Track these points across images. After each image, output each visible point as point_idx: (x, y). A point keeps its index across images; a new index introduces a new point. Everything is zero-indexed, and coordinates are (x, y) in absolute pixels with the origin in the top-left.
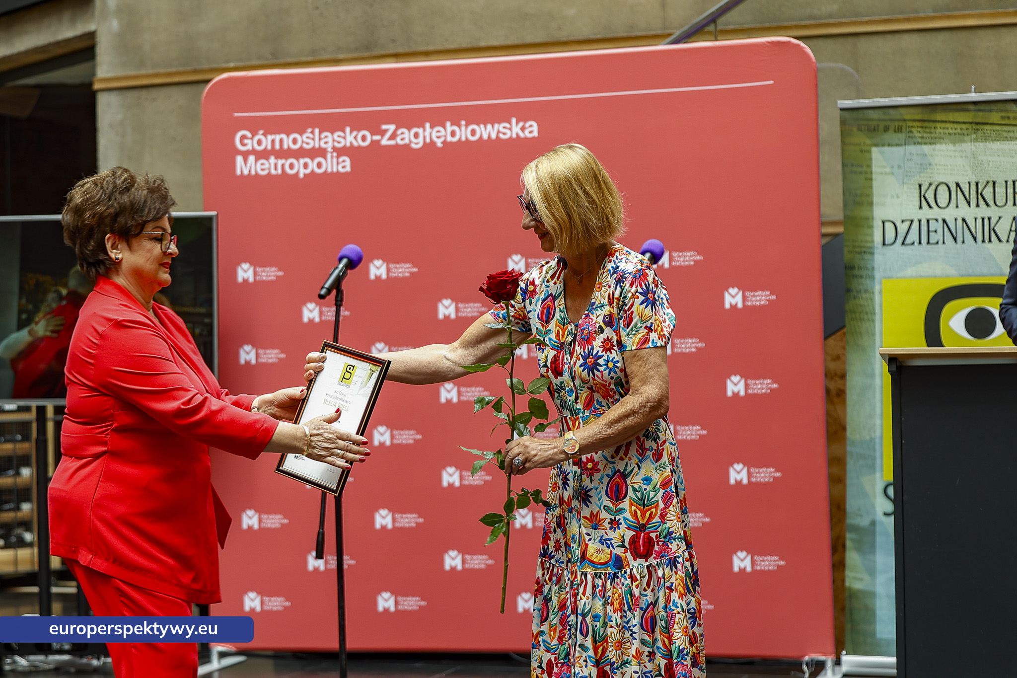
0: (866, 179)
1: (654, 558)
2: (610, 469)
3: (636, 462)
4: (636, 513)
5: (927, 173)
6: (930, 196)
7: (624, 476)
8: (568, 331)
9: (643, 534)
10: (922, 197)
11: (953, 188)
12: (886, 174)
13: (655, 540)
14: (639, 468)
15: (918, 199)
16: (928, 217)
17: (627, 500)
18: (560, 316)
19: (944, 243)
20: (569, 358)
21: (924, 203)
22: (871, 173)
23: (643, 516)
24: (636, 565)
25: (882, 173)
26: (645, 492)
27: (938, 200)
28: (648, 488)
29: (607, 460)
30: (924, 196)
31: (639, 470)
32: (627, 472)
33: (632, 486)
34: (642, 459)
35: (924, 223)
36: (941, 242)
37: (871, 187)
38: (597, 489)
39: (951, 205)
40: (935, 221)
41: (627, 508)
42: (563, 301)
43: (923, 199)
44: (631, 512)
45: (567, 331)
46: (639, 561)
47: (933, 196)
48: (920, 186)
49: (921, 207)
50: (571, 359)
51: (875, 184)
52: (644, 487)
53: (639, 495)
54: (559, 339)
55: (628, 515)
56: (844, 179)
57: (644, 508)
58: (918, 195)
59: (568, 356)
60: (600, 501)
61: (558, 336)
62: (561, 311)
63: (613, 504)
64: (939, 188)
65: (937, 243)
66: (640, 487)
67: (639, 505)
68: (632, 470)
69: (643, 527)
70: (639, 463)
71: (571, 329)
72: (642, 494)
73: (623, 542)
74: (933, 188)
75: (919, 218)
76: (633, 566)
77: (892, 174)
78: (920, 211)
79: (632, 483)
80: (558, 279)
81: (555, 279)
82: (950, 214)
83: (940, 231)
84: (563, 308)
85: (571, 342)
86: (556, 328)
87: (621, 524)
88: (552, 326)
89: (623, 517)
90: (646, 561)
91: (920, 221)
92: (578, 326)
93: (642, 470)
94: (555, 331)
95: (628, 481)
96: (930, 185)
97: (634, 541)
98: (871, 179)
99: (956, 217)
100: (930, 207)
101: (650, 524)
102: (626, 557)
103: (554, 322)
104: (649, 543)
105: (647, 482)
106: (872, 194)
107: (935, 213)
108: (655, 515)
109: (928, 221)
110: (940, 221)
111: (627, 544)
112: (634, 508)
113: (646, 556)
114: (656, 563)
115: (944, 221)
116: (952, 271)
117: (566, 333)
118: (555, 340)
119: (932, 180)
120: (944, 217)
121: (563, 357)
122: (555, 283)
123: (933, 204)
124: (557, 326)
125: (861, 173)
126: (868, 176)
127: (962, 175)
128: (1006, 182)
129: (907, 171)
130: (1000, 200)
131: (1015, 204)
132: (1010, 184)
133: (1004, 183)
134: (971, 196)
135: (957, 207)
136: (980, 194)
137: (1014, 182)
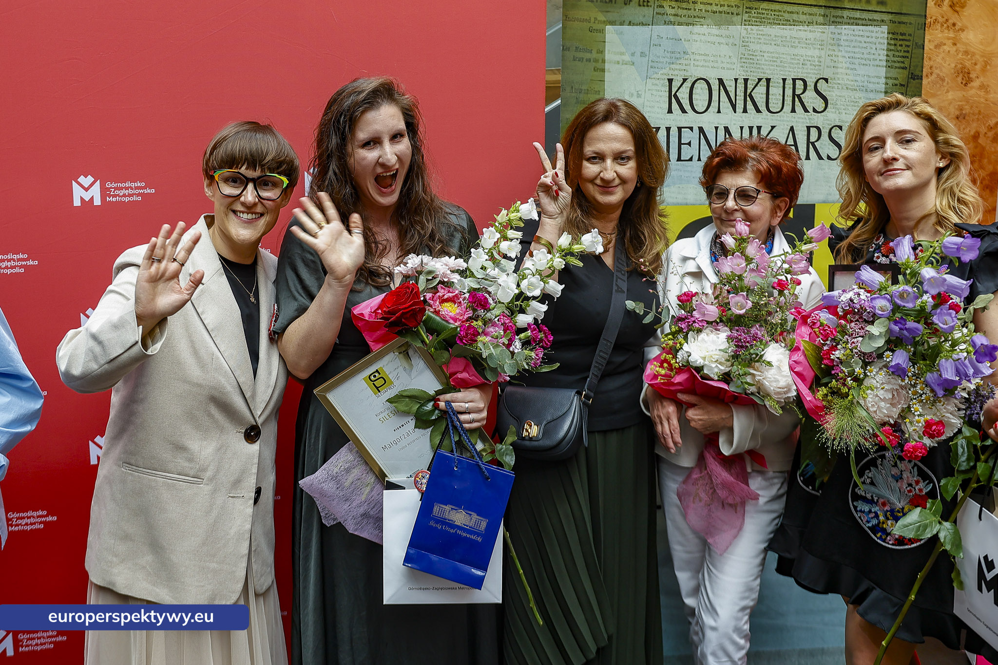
0: (595, 69)
5: (681, 64)
6: (683, 95)
10: (672, 96)
11: (715, 86)
12: (625, 63)
15: (667, 100)
16: (681, 125)
21: (675, 105)
22: (604, 61)
25: (618, 63)
27: (694, 102)
30: (675, 96)
35: (674, 132)
36: (696, 158)
37: (603, 81)
39: (711, 109)
40: (689, 131)
43: (673, 100)
47: (687, 96)
48: (670, 81)
49: (670, 111)
51: (609, 77)
56: (564, 68)
58: (668, 95)
64: (696, 85)
65: (691, 159)
74: (688, 84)
75: (668, 126)
77: (633, 64)
78: (670, 116)
82: (709, 121)
83: (695, 143)
91: (668, 129)
96: (685, 80)
98: (603, 70)
99: (716, 125)
100: (684, 111)
106: (603, 90)
107: (690, 119)
109: (680, 129)
110: (696, 131)
115: (701, 130)
119: (687, 74)
120: (701, 125)
123: (687, 107)
125: (589, 60)
126: (599, 65)
127: (728, 69)
128: (784, 80)
129: (652, 61)
130: (775, 105)
131: (793, 111)
132: (789, 82)
133: (781, 81)
134: (737, 97)
135: (719, 112)
136: (748, 96)
137: (794, 80)
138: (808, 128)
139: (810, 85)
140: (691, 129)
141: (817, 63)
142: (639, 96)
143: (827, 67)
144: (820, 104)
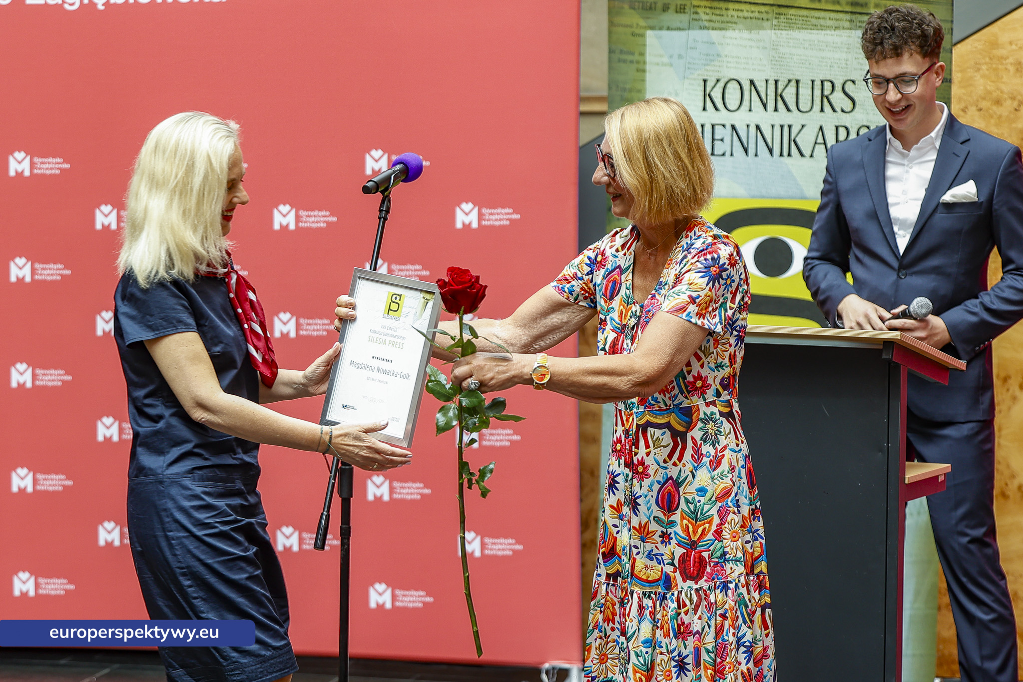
0: (638, 70)
1: (706, 581)
2: (662, 475)
3: (690, 469)
4: (688, 528)
5: (714, 66)
6: (717, 95)
7: (677, 484)
8: (632, 312)
9: (693, 553)
10: (707, 96)
11: (746, 86)
12: (664, 65)
13: (708, 561)
14: (694, 476)
15: (702, 98)
16: (714, 122)
17: (679, 512)
18: (626, 294)
19: (732, 155)
20: (630, 344)
21: (709, 104)
22: (645, 63)
23: (695, 532)
24: (685, 587)
25: (658, 64)
26: (698, 504)
27: (727, 101)
28: (702, 499)
29: (659, 465)
30: (709, 95)
31: (693, 479)
32: (681, 480)
33: (684, 497)
34: (698, 466)
35: (708, 129)
36: (728, 153)
37: (643, 81)
38: (646, 497)
39: (742, 108)
40: (721, 127)
41: (679, 522)
42: (630, 277)
43: (707, 99)
44: (682, 526)
45: (630, 312)
46: (689, 583)
47: (720, 95)
48: (705, 81)
49: (704, 109)
50: (632, 345)
51: (649, 77)
52: (697, 498)
53: (692, 507)
54: (621, 320)
55: (678, 529)
56: (611, 69)
57: (696, 523)
58: (702, 93)
59: (629, 342)
60: (650, 511)
61: (621, 316)
62: (627, 289)
63: (665, 515)
64: (729, 85)
65: (723, 155)
66: (694, 499)
67: (692, 519)
68: (686, 478)
69: (694, 545)
70: (694, 471)
71: (636, 311)
72: (695, 507)
73: (673, 559)
74: (721, 85)
75: (703, 122)
76: (682, 588)
77: (671, 65)
78: (704, 113)
79: (684, 493)
80: (628, 250)
81: (626, 250)
82: (741, 119)
83: (727, 140)
84: (630, 285)
85: (634, 326)
86: (620, 307)
87: (672, 539)
88: (616, 303)
89: (674, 532)
90: (696, 583)
92: (643, 308)
93: (696, 478)
94: (619, 310)
95: (681, 489)
96: (718, 81)
97: (684, 559)
98: (644, 71)
99: (748, 123)
100: (717, 109)
101: (703, 542)
102: (675, 577)
103: (617, 299)
104: (701, 563)
105: (702, 493)
106: (645, 89)
107: (723, 116)
108: (708, 532)
109: (713, 126)
110: (729, 128)
111: (676, 562)
112: (685, 522)
113: (696, 578)
114: (707, 587)
115: (733, 127)
116: (741, 191)
117: (629, 314)
118: (618, 321)
119: (720, 75)
120: (733, 123)
121: (623, 341)
122: (625, 254)
123: (720, 105)
124: (621, 304)
125: (631, 62)
126: (640, 66)
127: (759, 70)
128: (813, 81)
129: (689, 63)
130: (805, 104)
131: (822, 110)
132: (818, 84)
133: (810, 83)
134: (769, 97)
135: (750, 110)
136: (779, 96)
137: (822, 82)
138: (837, 128)
139: (838, 87)
140: (724, 126)
141: (845, 66)
142: (677, 94)
143: (855, 69)
144: (848, 105)
